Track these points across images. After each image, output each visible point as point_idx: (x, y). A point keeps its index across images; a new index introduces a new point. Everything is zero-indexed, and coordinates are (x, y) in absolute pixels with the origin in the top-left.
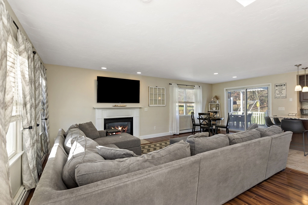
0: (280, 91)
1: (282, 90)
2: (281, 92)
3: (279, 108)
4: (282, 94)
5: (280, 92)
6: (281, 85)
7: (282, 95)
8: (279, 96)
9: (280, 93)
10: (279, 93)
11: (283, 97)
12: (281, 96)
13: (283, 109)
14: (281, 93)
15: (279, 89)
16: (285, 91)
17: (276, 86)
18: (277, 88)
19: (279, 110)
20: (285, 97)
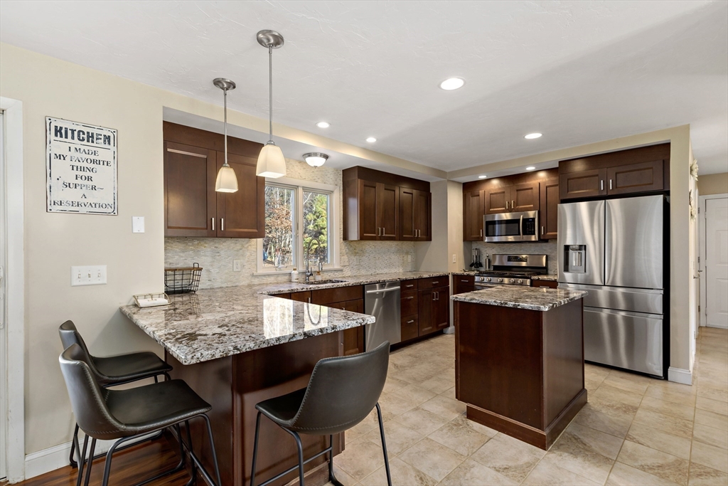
0: (82, 169)
1: (91, 166)
2: (88, 174)
3: (76, 270)
4: (94, 188)
5: (80, 173)
6: (90, 137)
7: (93, 197)
8: (73, 195)
9: (79, 181)
10: (72, 181)
11: (98, 210)
12: (90, 200)
13: (99, 273)
14: (90, 183)
15: (78, 155)
16: (110, 170)
17: (58, 131)
18: (59, 146)
19: (76, 282)
20: (110, 211)
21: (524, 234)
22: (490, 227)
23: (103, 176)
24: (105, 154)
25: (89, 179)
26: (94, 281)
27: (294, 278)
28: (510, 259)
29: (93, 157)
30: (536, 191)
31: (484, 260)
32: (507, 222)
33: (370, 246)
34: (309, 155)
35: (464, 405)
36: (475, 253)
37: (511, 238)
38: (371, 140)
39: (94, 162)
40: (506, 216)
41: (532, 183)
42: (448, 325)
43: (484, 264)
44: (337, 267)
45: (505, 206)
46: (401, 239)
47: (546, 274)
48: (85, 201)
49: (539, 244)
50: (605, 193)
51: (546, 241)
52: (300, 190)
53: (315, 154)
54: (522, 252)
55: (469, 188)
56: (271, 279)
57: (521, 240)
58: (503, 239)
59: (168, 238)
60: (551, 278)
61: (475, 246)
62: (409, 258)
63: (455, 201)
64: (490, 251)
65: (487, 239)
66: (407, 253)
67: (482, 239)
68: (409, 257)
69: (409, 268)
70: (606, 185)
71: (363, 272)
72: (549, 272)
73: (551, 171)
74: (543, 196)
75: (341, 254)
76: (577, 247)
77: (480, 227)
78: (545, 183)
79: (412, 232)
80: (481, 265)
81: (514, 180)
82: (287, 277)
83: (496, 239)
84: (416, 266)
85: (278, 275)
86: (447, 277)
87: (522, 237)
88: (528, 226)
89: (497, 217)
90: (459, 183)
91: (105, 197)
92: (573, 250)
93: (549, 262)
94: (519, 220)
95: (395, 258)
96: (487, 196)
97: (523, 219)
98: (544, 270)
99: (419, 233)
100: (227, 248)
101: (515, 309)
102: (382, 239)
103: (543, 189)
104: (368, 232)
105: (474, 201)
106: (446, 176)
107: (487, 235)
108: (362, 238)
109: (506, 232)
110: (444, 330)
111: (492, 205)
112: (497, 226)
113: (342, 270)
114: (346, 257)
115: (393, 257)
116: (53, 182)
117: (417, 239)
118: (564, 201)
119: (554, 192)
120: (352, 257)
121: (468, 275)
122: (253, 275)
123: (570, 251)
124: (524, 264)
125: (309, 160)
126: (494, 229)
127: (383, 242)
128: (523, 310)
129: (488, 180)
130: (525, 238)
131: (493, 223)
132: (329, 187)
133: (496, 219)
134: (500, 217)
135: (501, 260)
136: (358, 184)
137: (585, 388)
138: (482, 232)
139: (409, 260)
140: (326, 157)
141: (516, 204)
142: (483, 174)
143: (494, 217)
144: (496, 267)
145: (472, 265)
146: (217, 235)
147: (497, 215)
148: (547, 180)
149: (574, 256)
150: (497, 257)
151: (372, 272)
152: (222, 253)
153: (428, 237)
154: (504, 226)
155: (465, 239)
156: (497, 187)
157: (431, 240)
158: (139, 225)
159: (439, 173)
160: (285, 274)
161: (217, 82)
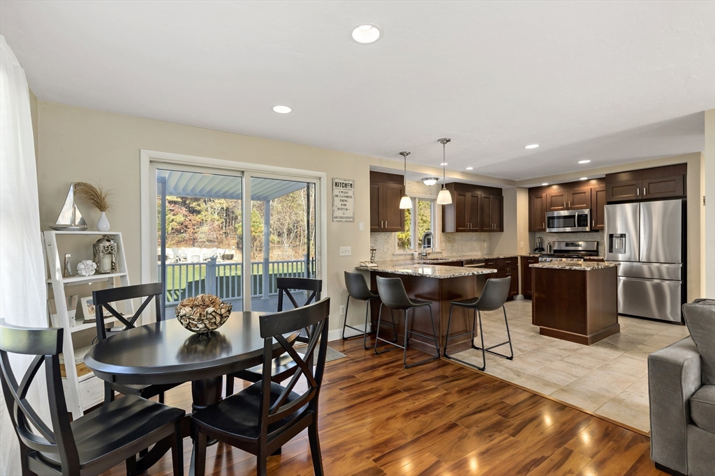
0: (343, 201)
1: (346, 199)
2: (345, 203)
3: (341, 248)
4: (347, 209)
5: (342, 203)
6: (346, 185)
8: (341, 213)
9: (342, 207)
10: (340, 207)
11: (348, 219)
12: (346, 215)
13: (349, 250)
14: (346, 207)
15: (342, 194)
16: (352, 200)
17: (336, 184)
18: (337, 191)
19: (341, 254)
20: (352, 220)
21: (579, 226)
22: (551, 221)
23: (350, 203)
24: (350, 192)
25: (345, 205)
26: (346, 254)
27: (415, 257)
28: (567, 245)
29: (346, 195)
30: (588, 194)
31: (545, 246)
32: (565, 217)
33: (459, 236)
34: (427, 179)
35: (538, 328)
36: (538, 241)
37: (568, 229)
38: (470, 169)
39: (347, 197)
40: (565, 213)
41: (586, 188)
42: (518, 294)
43: (546, 249)
44: (438, 250)
45: (563, 205)
46: (482, 230)
47: (597, 255)
48: (344, 216)
49: (592, 234)
50: (640, 198)
51: (597, 231)
52: (417, 199)
53: (431, 178)
54: (577, 239)
55: (534, 192)
56: (402, 257)
57: (576, 230)
58: (561, 230)
60: (601, 258)
61: (538, 235)
62: (486, 245)
63: (522, 202)
64: (551, 239)
65: (548, 230)
66: (484, 241)
67: (545, 230)
68: (486, 243)
69: (485, 253)
70: (641, 192)
71: (454, 254)
72: (600, 254)
73: (600, 180)
74: (594, 198)
75: (441, 242)
76: (619, 236)
77: (543, 220)
78: (595, 189)
79: (489, 226)
80: (543, 250)
81: (570, 186)
82: (410, 256)
83: (555, 230)
84: (491, 250)
85: (406, 255)
86: (517, 258)
87: (577, 229)
88: (582, 220)
89: (556, 214)
90: (525, 188)
91: (349, 214)
92: (616, 237)
93: (599, 247)
94: (575, 216)
95: (475, 244)
96: (549, 198)
97: (578, 215)
98: (596, 253)
99: (495, 226)
100: (380, 238)
101: (570, 270)
102: (470, 231)
103: (594, 193)
104: (461, 227)
105: (538, 202)
106: (514, 184)
107: (549, 227)
108: (457, 230)
109: (564, 224)
110: (514, 297)
111: (552, 205)
112: (556, 220)
113: (441, 253)
114: (443, 244)
116: (334, 208)
117: (493, 231)
118: (609, 203)
119: (602, 195)
120: (448, 244)
121: (533, 257)
122: (393, 254)
123: (614, 238)
124: (580, 248)
125: (426, 182)
126: (553, 223)
127: (468, 233)
128: (575, 270)
129: (549, 186)
130: (580, 229)
131: (553, 218)
132: (433, 197)
133: (555, 215)
134: (559, 213)
135: (559, 245)
137: (619, 323)
138: (545, 225)
139: (486, 246)
140: (437, 179)
141: (572, 204)
142: (546, 182)
143: (553, 214)
144: (555, 251)
145: (535, 250)
146: (383, 230)
147: (556, 212)
148: (597, 186)
149: (617, 242)
150: (556, 243)
151: (460, 254)
152: (379, 241)
153: (501, 229)
154: (562, 220)
155: (529, 231)
156: (556, 191)
157: (503, 231)
158: (362, 227)
159: (510, 182)
160: (409, 255)
161: (401, 154)
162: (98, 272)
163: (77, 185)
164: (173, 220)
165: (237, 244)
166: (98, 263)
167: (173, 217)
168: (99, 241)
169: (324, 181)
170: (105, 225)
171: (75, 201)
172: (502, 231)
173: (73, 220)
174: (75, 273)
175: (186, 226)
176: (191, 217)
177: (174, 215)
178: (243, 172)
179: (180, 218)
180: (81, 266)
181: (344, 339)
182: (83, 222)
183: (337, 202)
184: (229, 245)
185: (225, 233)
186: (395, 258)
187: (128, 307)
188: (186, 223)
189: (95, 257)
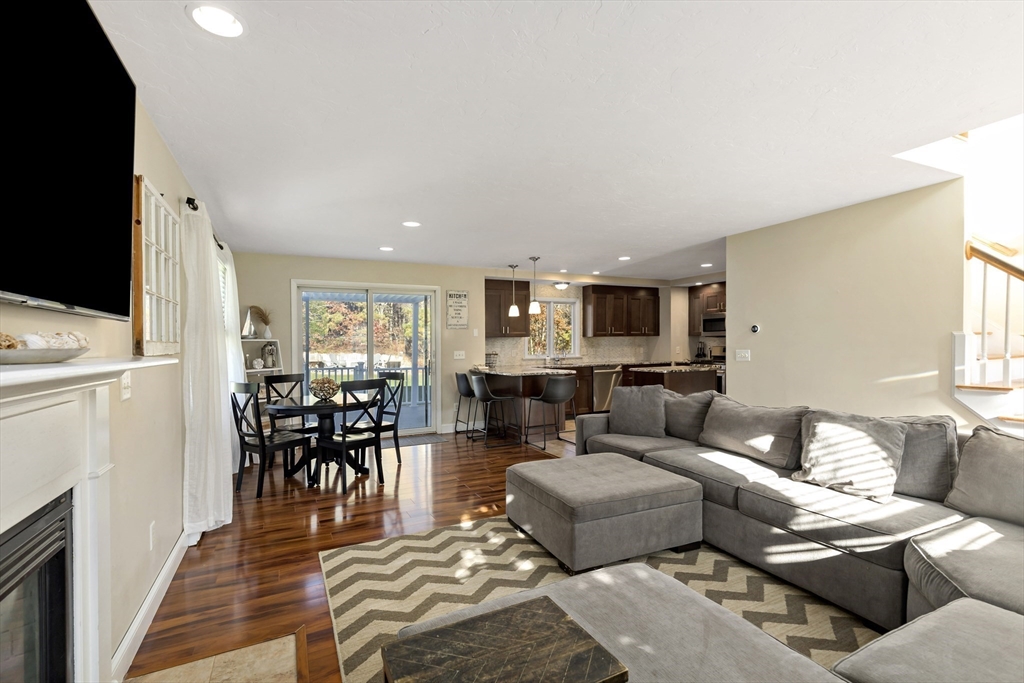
0: (457, 310)
1: (460, 308)
2: (459, 312)
3: (455, 352)
4: (461, 318)
5: (456, 312)
6: (460, 296)
8: (455, 321)
9: (457, 315)
10: (454, 315)
11: (462, 327)
12: (460, 323)
13: (463, 354)
14: (460, 316)
15: (456, 304)
16: (466, 309)
17: (450, 296)
18: (451, 302)
20: (466, 327)
22: (707, 324)
23: (464, 312)
24: (464, 303)
25: (459, 314)
26: (461, 357)
27: (548, 361)
29: (460, 304)
31: (708, 351)
32: (720, 320)
33: (604, 340)
34: (557, 284)
36: (699, 346)
38: (597, 273)
39: (461, 306)
40: (719, 315)
44: (578, 355)
45: (716, 307)
46: (629, 334)
48: (458, 323)
52: (546, 304)
53: (561, 283)
55: (693, 291)
56: (533, 362)
59: (487, 337)
61: (699, 339)
62: (641, 350)
64: (712, 344)
66: (640, 346)
67: (700, 334)
69: (642, 358)
71: (599, 360)
75: (581, 347)
77: (699, 323)
79: (639, 330)
80: (705, 355)
84: (648, 355)
85: (537, 360)
90: (685, 287)
91: (464, 321)
95: (627, 350)
96: (706, 299)
99: (649, 329)
100: (508, 343)
102: (612, 335)
104: (601, 330)
105: (698, 301)
106: (674, 285)
107: (704, 331)
108: (595, 335)
109: (719, 328)
111: (709, 306)
113: (581, 358)
114: (585, 349)
115: (626, 348)
116: (449, 317)
117: (646, 335)
120: (590, 349)
122: (522, 359)
125: (557, 286)
126: (711, 326)
129: (707, 285)
131: (709, 321)
132: (572, 300)
135: (719, 351)
136: (592, 297)
138: (701, 328)
139: (641, 352)
140: (569, 284)
142: (699, 282)
144: (715, 357)
145: (697, 354)
146: (505, 336)
151: (606, 360)
152: (506, 346)
155: (690, 335)
158: (476, 333)
159: (667, 281)
160: (542, 359)
161: (511, 267)
162: (264, 367)
163: (251, 308)
164: (330, 320)
165: (406, 349)
166: (265, 361)
167: (330, 316)
168: (265, 346)
169: (439, 294)
170: (269, 336)
171: (251, 320)
172: (658, 334)
173: (250, 333)
174: (252, 367)
175: (346, 327)
176: (352, 315)
177: (332, 313)
178: (367, 290)
179: (338, 317)
180: (255, 362)
181: (457, 433)
182: (255, 333)
183: (451, 312)
184: (396, 350)
185: (393, 335)
186: (524, 363)
187: (283, 388)
188: (346, 323)
189: (263, 357)
